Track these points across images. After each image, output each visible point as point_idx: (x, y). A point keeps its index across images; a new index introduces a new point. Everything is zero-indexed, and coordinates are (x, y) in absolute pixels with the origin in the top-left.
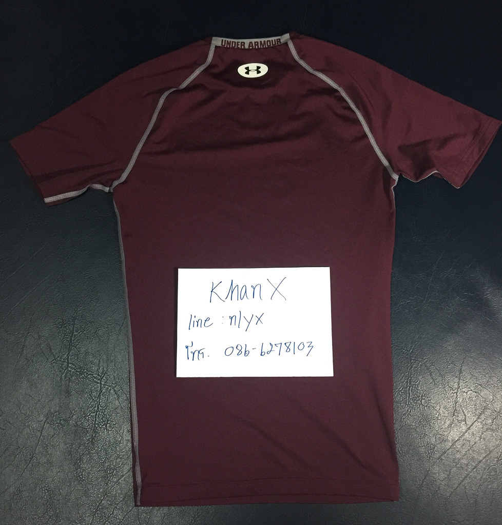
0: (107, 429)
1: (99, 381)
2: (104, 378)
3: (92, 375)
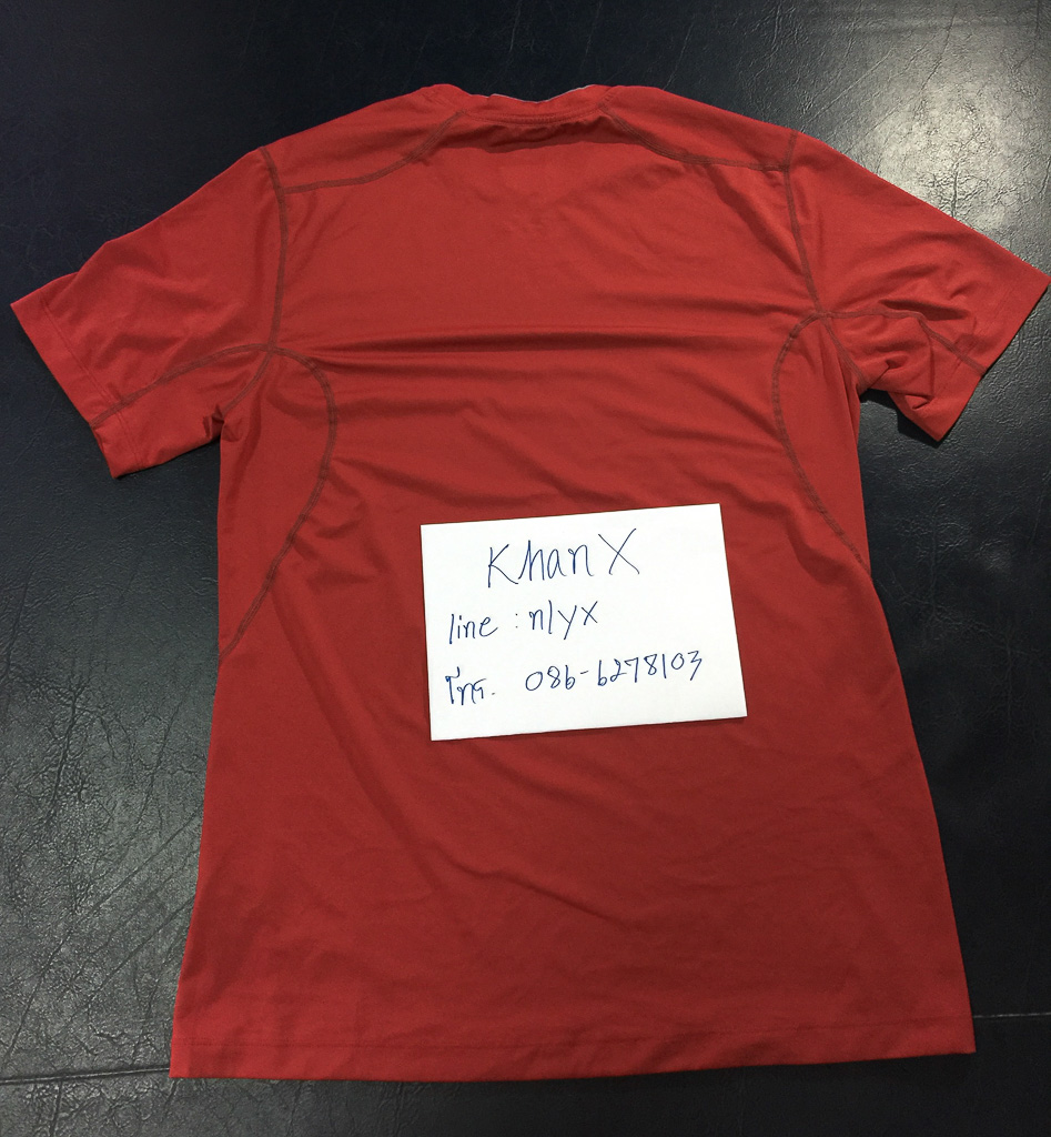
0: (80, 800)
1: (70, 702)
2: (82, 696)
3: (56, 688)
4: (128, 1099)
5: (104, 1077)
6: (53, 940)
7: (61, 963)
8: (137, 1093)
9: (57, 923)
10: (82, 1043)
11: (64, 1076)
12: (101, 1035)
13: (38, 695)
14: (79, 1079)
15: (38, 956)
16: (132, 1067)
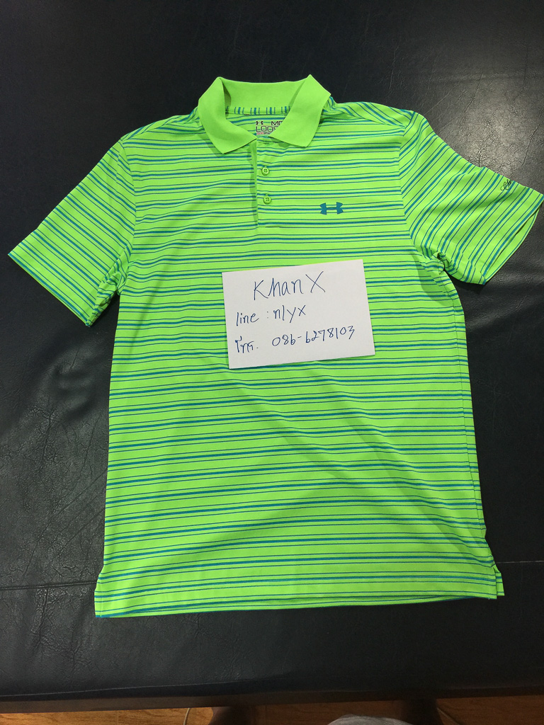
4: (78, 596)
5: (66, 586)
6: (43, 525)
7: (46, 535)
8: (83, 593)
9: (45, 517)
10: (57, 571)
11: (49, 586)
12: (65, 567)
14: (56, 587)
15: (36, 532)
16: (79, 582)
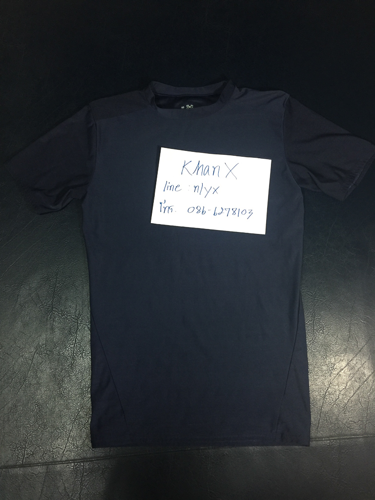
0: (83, 357)
1: (76, 321)
2: (80, 318)
3: (71, 316)
5: (99, 460)
6: (77, 409)
7: (80, 418)
13: (64, 319)
14: (91, 461)
15: (72, 416)
